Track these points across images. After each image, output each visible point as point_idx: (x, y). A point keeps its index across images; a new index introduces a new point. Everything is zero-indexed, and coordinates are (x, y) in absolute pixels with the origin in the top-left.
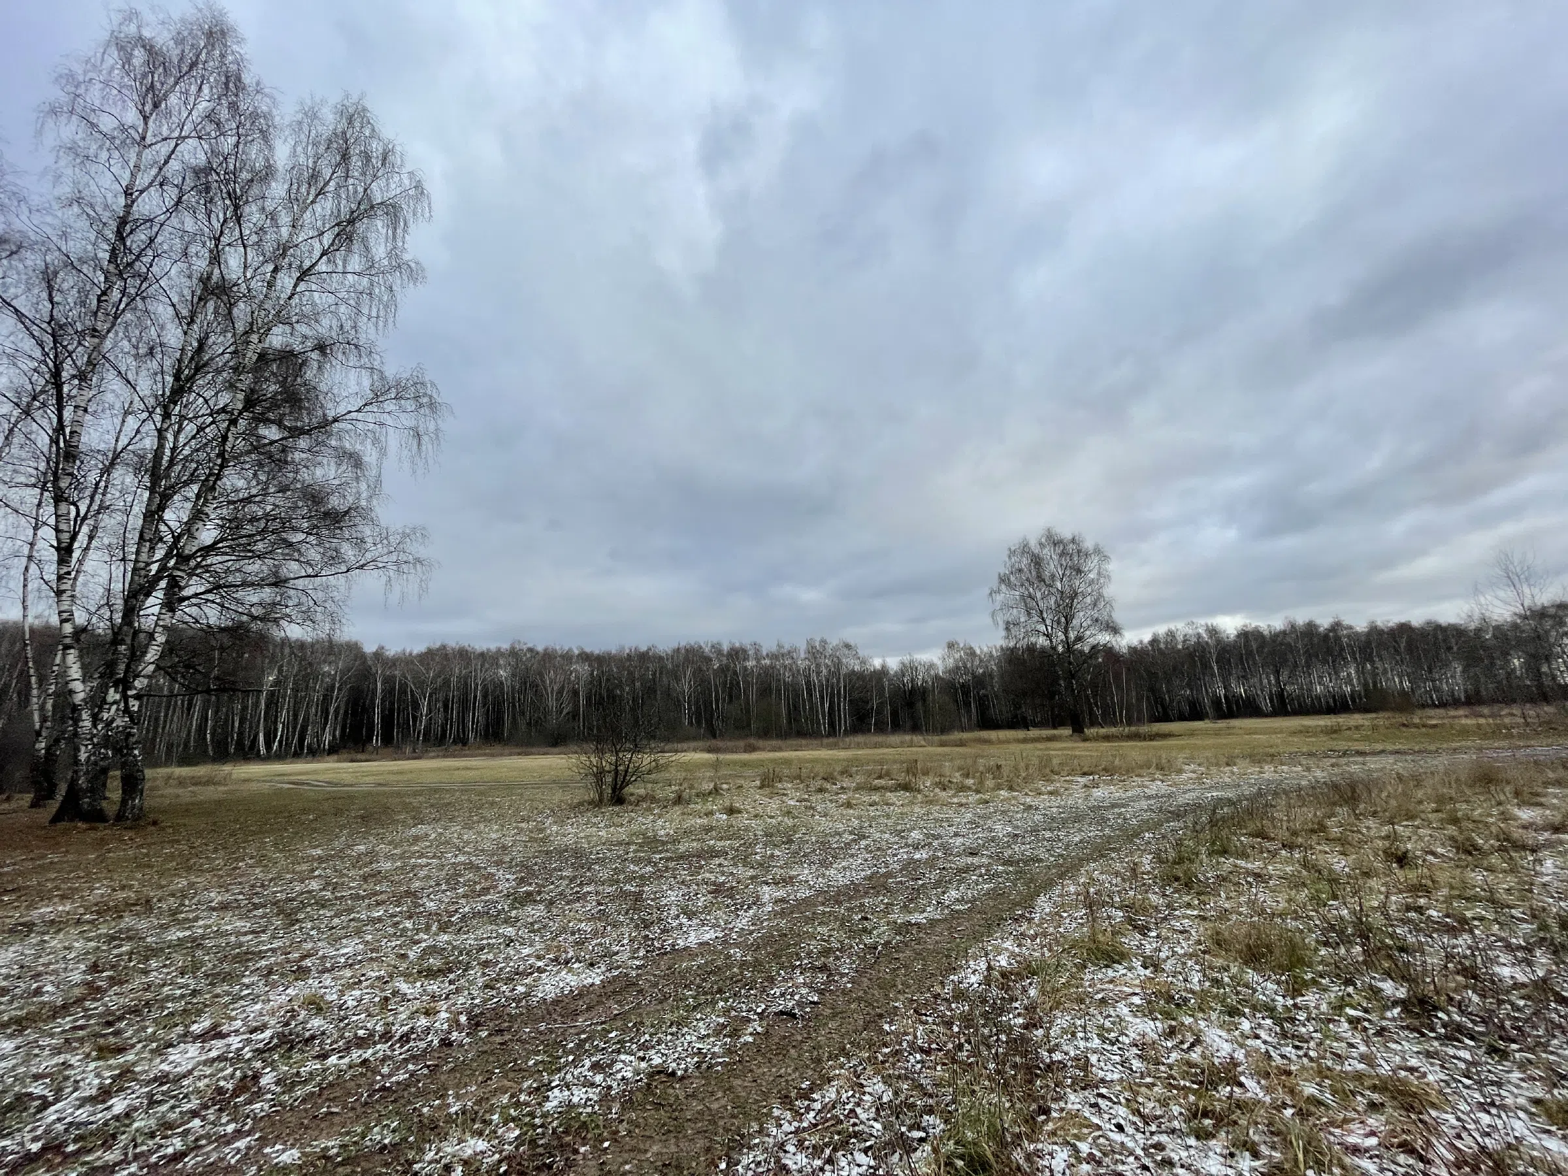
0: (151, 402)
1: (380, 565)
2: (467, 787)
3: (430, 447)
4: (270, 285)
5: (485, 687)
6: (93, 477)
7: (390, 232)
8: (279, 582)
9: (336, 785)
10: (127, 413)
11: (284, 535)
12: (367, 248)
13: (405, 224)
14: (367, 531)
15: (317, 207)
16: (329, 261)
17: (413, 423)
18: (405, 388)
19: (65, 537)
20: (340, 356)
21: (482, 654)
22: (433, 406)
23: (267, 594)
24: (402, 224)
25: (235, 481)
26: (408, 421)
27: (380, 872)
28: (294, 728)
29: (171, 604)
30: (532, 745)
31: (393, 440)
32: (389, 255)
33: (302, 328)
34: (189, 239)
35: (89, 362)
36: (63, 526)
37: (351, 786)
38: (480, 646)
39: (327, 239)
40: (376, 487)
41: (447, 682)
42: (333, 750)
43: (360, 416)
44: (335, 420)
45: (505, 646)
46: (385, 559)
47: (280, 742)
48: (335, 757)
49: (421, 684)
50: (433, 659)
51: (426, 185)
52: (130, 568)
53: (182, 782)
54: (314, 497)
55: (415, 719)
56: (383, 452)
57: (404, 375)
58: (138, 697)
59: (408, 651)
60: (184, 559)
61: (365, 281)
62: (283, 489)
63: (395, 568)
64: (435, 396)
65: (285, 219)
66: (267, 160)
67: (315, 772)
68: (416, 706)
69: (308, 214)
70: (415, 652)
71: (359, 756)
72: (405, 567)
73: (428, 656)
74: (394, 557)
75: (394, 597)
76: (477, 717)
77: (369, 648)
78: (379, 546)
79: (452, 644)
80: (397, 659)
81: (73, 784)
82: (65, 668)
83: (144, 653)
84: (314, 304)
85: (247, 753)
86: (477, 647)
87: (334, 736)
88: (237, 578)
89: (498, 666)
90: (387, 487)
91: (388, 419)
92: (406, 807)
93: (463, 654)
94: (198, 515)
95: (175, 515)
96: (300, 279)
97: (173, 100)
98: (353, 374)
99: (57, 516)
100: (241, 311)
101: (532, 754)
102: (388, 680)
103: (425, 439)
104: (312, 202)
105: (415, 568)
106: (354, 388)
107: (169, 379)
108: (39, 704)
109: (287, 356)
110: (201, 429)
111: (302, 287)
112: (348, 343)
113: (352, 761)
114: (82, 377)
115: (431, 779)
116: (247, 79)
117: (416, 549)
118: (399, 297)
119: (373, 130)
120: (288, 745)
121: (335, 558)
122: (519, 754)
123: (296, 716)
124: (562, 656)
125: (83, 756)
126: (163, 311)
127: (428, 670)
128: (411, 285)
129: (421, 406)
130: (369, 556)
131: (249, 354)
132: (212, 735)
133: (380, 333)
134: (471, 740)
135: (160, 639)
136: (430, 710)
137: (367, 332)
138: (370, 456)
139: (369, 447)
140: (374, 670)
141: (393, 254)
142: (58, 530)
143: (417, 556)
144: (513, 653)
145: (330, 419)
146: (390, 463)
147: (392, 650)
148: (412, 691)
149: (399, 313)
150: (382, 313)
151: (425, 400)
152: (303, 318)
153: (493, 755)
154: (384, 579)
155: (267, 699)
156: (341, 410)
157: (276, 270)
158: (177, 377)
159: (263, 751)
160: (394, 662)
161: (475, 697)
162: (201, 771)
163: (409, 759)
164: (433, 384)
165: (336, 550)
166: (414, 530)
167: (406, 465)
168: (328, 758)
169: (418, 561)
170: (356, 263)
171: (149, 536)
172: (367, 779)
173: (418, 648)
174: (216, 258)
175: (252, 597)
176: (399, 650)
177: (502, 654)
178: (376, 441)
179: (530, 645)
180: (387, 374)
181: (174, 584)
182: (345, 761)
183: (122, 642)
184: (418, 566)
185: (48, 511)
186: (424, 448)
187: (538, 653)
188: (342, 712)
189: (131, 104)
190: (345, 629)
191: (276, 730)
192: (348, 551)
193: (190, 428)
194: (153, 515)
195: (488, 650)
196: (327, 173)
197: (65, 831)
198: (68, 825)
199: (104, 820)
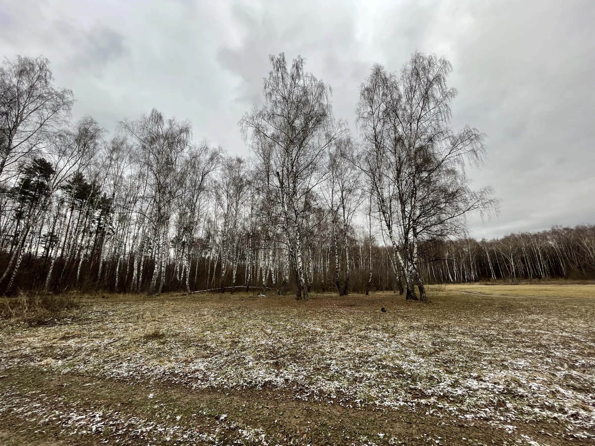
0: (393, 179)
1: (476, 207)
2: (550, 299)
3: (481, 154)
4: (411, 130)
5: (542, 251)
6: (389, 204)
7: (440, 86)
8: (442, 222)
9: (484, 294)
10: (389, 185)
11: (439, 206)
12: (434, 97)
13: (444, 79)
14: (467, 196)
15: (416, 97)
16: (424, 110)
17: (471, 148)
18: (464, 137)
19: (388, 222)
20: (437, 139)
21: (535, 235)
22: (477, 137)
23: (439, 227)
24: (442, 80)
25: (420, 194)
26: (468, 148)
27: (521, 333)
28: (460, 272)
29: (415, 235)
30: (587, 279)
31: (465, 158)
32: (442, 94)
33: (423, 137)
34: (388, 130)
35: (380, 176)
36: (387, 220)
37: (491, 294)
38: (533, 231)
39: (421, 105)
40: (464, 178)
41: (520, 251)
42: (476, 280)
43: (450, 155)
44: (443, 161)
45: (548, 229)
46: (477, 204)
47: (457, 277)
48: (479, 283)
49: (507, 252)
50: (509, 241)
51: (447, 60)
52: (402, 227)
53: (432, 290)
54: (443, 190)
55: (509, 267)
56: (463, 165)
57: (462, 132)
58: (415, 264)
59: (496, 239)
60: (414, 221)
61: (437, 109)
62: (433, 191)
63: (482, 206)
64: (477, 133)
65: (408, 107)
66: (398, 94)
67: (473, 288)
68: (508, 262)
69: (414, 101)
70: (499, 239)
71: (488, 283)
72: (486, 205)
73: (506, 240)
74: (480, 203)
75: (486, 217)
76: (542, 265)
77: (479, 240)
78: (473, 200)
79: (517, 233)
80: (492, 243)
81: (408, 289)
82: (397, 257)
83: (413, 251)
84: (424, 127)
85: (448, 281)
86: (531, 232)
87: (475, 275)
88: (429, 224)
89: (547, 240)
90: (468, 176)
91: (461, 152)
92: (521, 306)
93: (524, 236)
94: (413, 207)
95: (408, 209)
96: (418, 122)
97: (375, 97)
98: (443, 142)
99: (385, 217)
100: (406, 142)
101: (588, 284)
102: (491, 252)
103: (478, 152)
104: (414, 96)
105: (491, 204)
106: (445, 147)
107: (396, 171)
108: (394, 268)
109: (421, 148)
110: (407, 182)
111: (419, 124)
112: (439, 133)
113: (486, 285)
114: (380, 180)
115: (528, 293)
116: (388, 76)
117: (488, 196)
118: (450, 106)
119: (423, 58)
120: (460, 278)
121: (458, 209)
122: (579, 284)
123: (459, 269)
124: (590, 229)
125: (408, 281)
126: (389, 153)
127: (508, 245)
128: (453, 98)
129: (472, 140)
130: (470, 205)
131: (412, 153)
132: (435, 274)
133: (448, 123)
134: (543, 276)
135: (416, 246)
136: (515, 264)
137: (443, 125)
138: (458, 168)
139: (457, 165)
140: (483, 248)
141: (443, 93)
142: (386, 221)
143: (490, 199)
144: (554, 232)
145: (441, 161)
146: (467, 167)
147: (489, 239)
148: (503, 255)
149: (452, 111)
150: (446, 116)
151: (473, 137)
152: (422, 133)
153: (560, 284)
154: (479, 212)
155: (448, 262)
156: (443, 157)
157: (411, 124)
158: (397, 170)
159: (452, 280)
160: (491, 244)
161: (539, 256)
162: (436, 286)
163: (511, 284)
164: (474, 129)
165: (457, 206)
166: (485, 189)
167: (474, 166)
168: (476, 283)
169: (491, 201)
170: (432, 105)
171: (404, 218)
172: (497, 292)
173: (500, 237)
174: (396, 131)
175: (434, 229)
176: (492, 239)
177: (548, 234)
178: (459, 162)
179: (565, 226)
180: (455, 136)
181: (414, 230)
182: (483, 284)
183: (407, 248)
184: (492, 203)
185: (382, 217)
186: (479, 155)
187: (572, 230)
188: (475, 266)
189: (368, 106)
190: (470, 234)
191: (454, 273)
192: (461, 205)
193: (404, 182)
194: (403, 211)
195: (539, 233)
196: (414, 84)
197: (410, 302)
198: (410, 300)
199: (418, 300)
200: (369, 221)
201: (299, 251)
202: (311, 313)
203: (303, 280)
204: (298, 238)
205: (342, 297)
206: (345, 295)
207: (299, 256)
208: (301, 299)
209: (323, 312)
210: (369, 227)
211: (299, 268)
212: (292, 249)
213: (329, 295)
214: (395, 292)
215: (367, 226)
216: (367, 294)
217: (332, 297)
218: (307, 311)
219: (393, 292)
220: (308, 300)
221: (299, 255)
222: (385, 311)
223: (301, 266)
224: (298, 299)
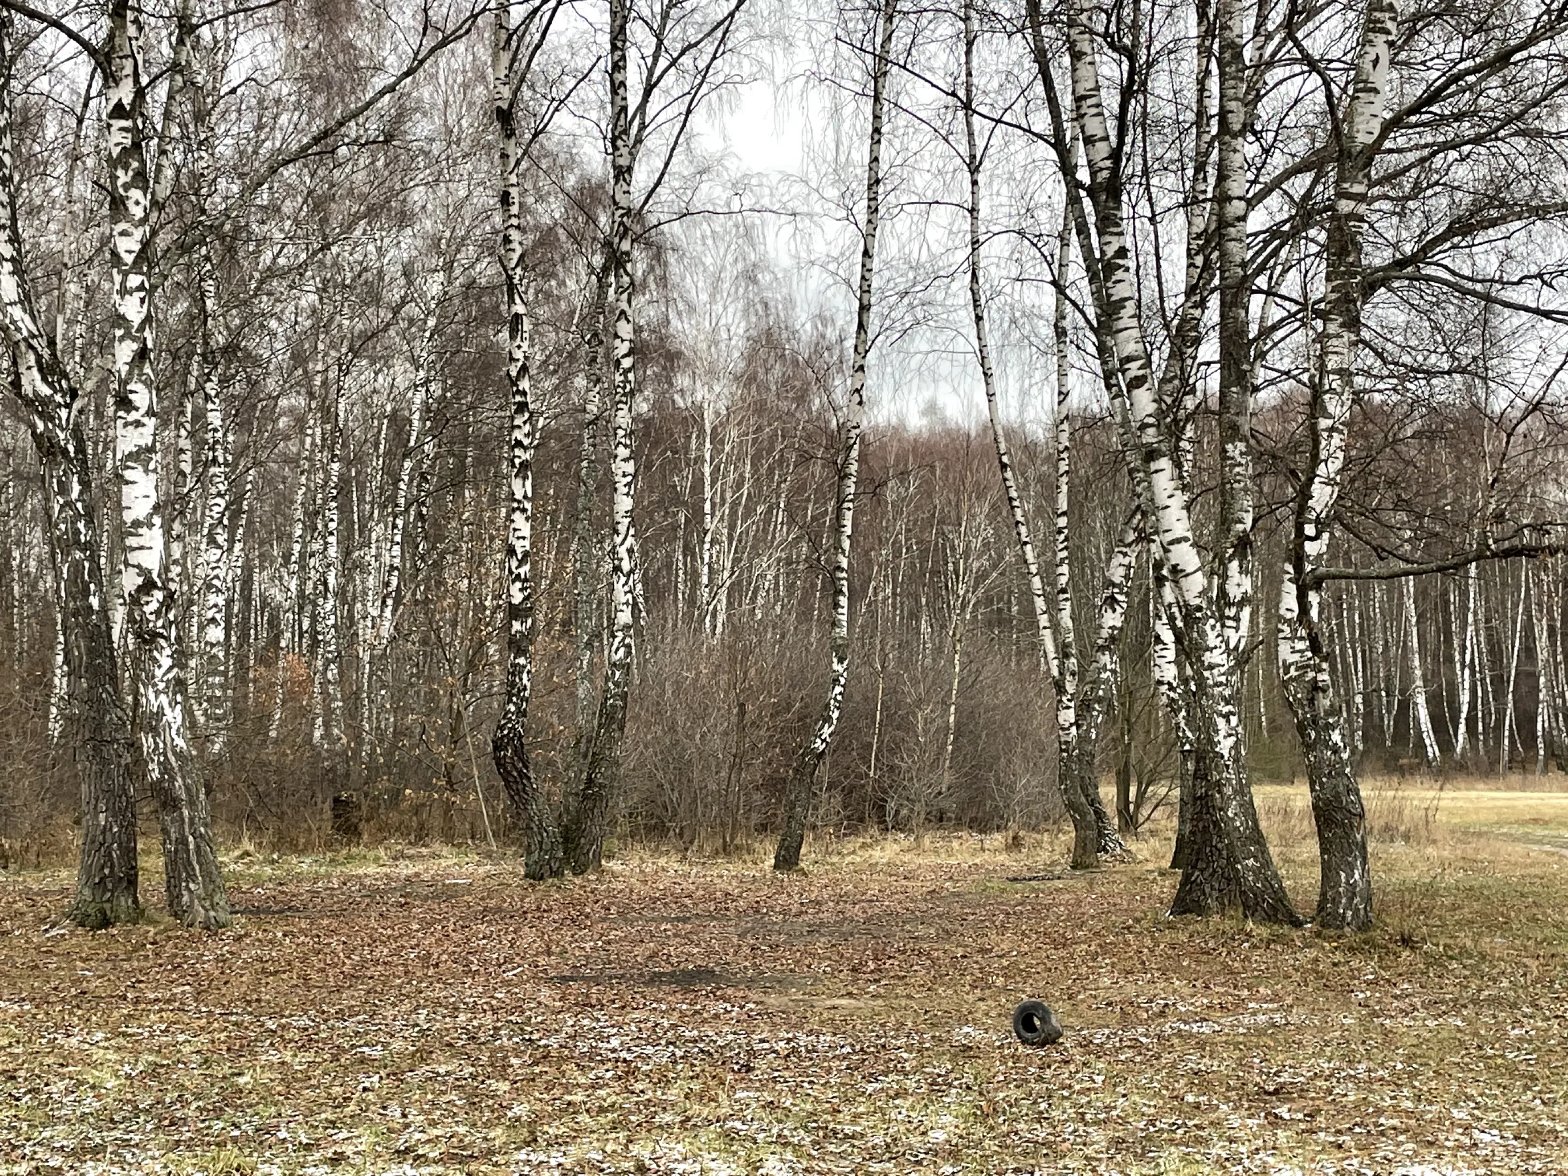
197: (1228, 940)
198: (1228, 925)
199: (1297, 924)
200: (862, 155)
201: (141, 397)
202: (290, 1079)
203: (174, 716)
204: (128, 247)
205: (550, 892)
206: (579, 871)
207: (141, 455)
208: (138, 914)
209: (423, 1055)
210: (861, 210)
211: (130, 581)
212: (50, 370)
213: (406, 869)
214: (1016, 844)
215: (844, 200)
216: (787, 860)
217: (446, 893)
218: (242, 1049)
219: (997, 839)
220: (213, 928)
221: (129, 440)
222: (1051, 1039)
223: (151, 560)
224: (106, 923)
